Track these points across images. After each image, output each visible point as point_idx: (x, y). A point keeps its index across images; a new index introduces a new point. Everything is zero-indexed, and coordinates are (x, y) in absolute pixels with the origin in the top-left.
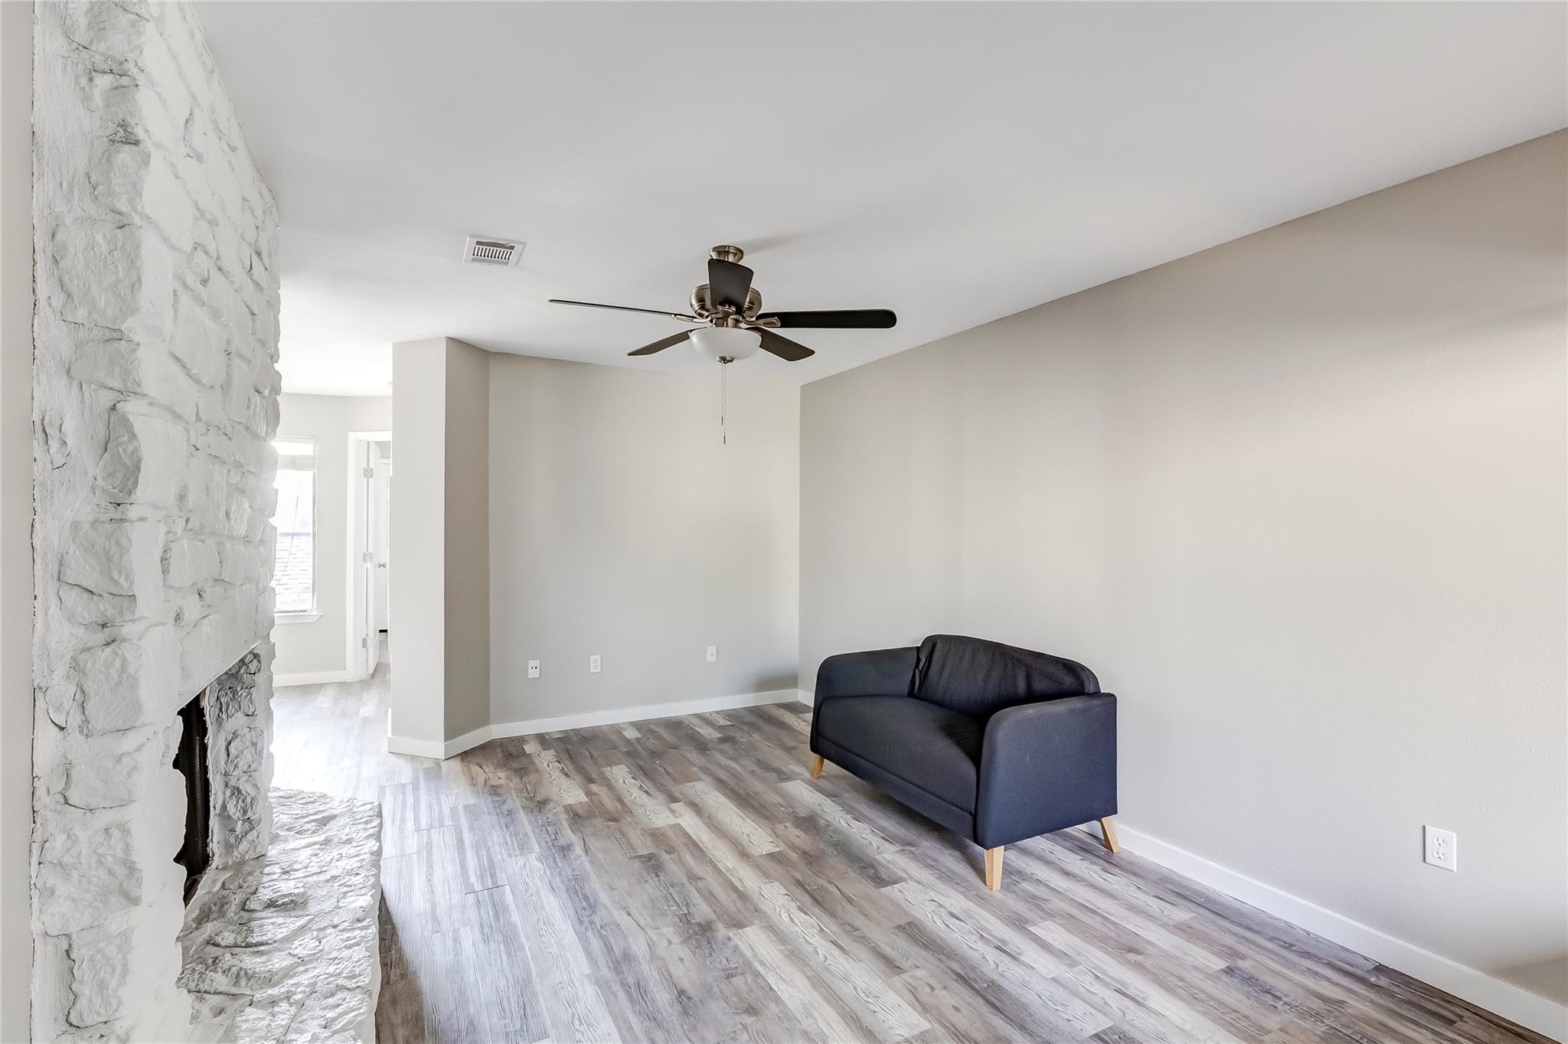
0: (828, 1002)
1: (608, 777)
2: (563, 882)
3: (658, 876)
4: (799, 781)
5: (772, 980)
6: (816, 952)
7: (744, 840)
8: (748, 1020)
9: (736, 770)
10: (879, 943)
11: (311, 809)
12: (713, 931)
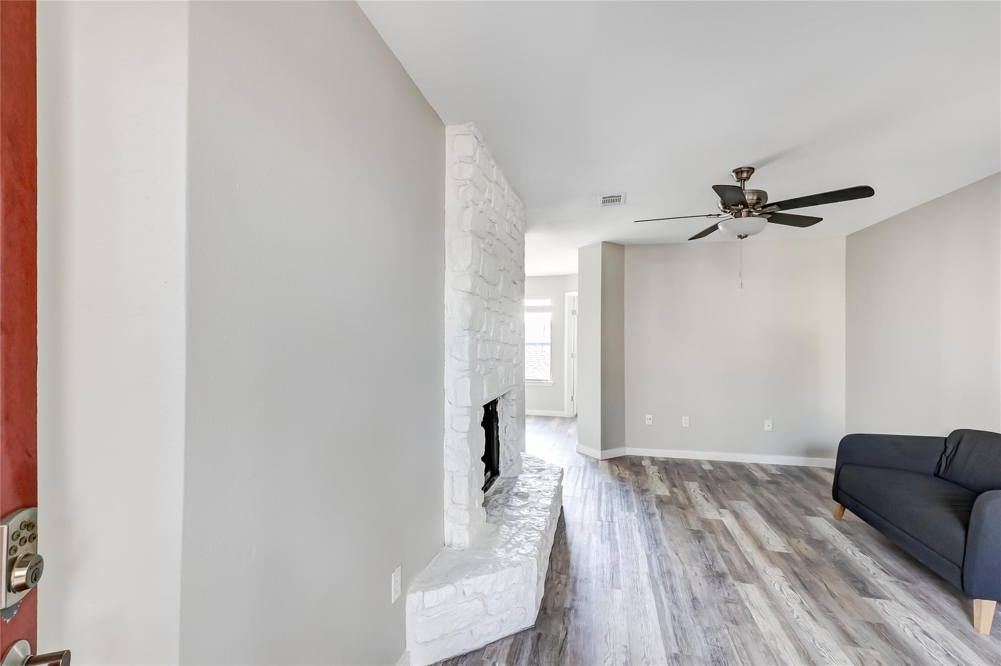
0: (790, 638)
1: (686, 487)
2: (646, 529)
3: (700, 542)
4: (822, 518)
5: (754, 614)
6: (792, 612)
7: (764, 541)
8: (731, 625)
9: (773, 501)
10: (846, 625)
11: (537, 464)
12: (725, 578)
